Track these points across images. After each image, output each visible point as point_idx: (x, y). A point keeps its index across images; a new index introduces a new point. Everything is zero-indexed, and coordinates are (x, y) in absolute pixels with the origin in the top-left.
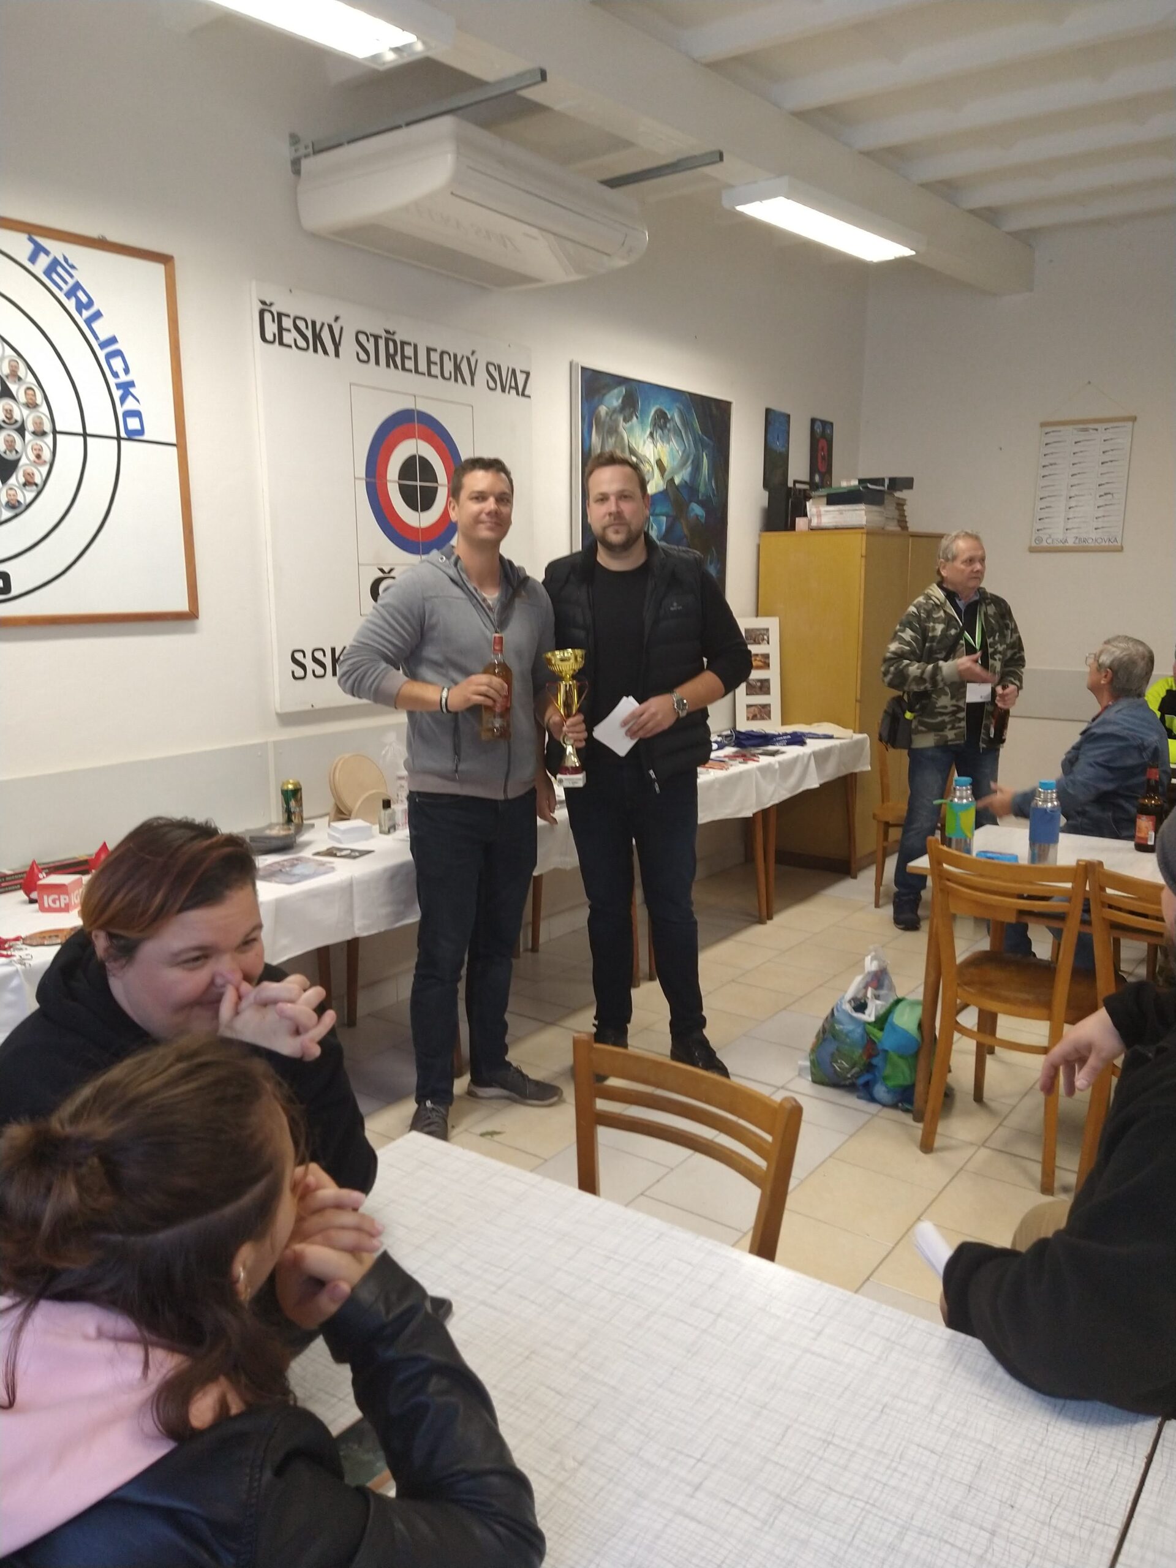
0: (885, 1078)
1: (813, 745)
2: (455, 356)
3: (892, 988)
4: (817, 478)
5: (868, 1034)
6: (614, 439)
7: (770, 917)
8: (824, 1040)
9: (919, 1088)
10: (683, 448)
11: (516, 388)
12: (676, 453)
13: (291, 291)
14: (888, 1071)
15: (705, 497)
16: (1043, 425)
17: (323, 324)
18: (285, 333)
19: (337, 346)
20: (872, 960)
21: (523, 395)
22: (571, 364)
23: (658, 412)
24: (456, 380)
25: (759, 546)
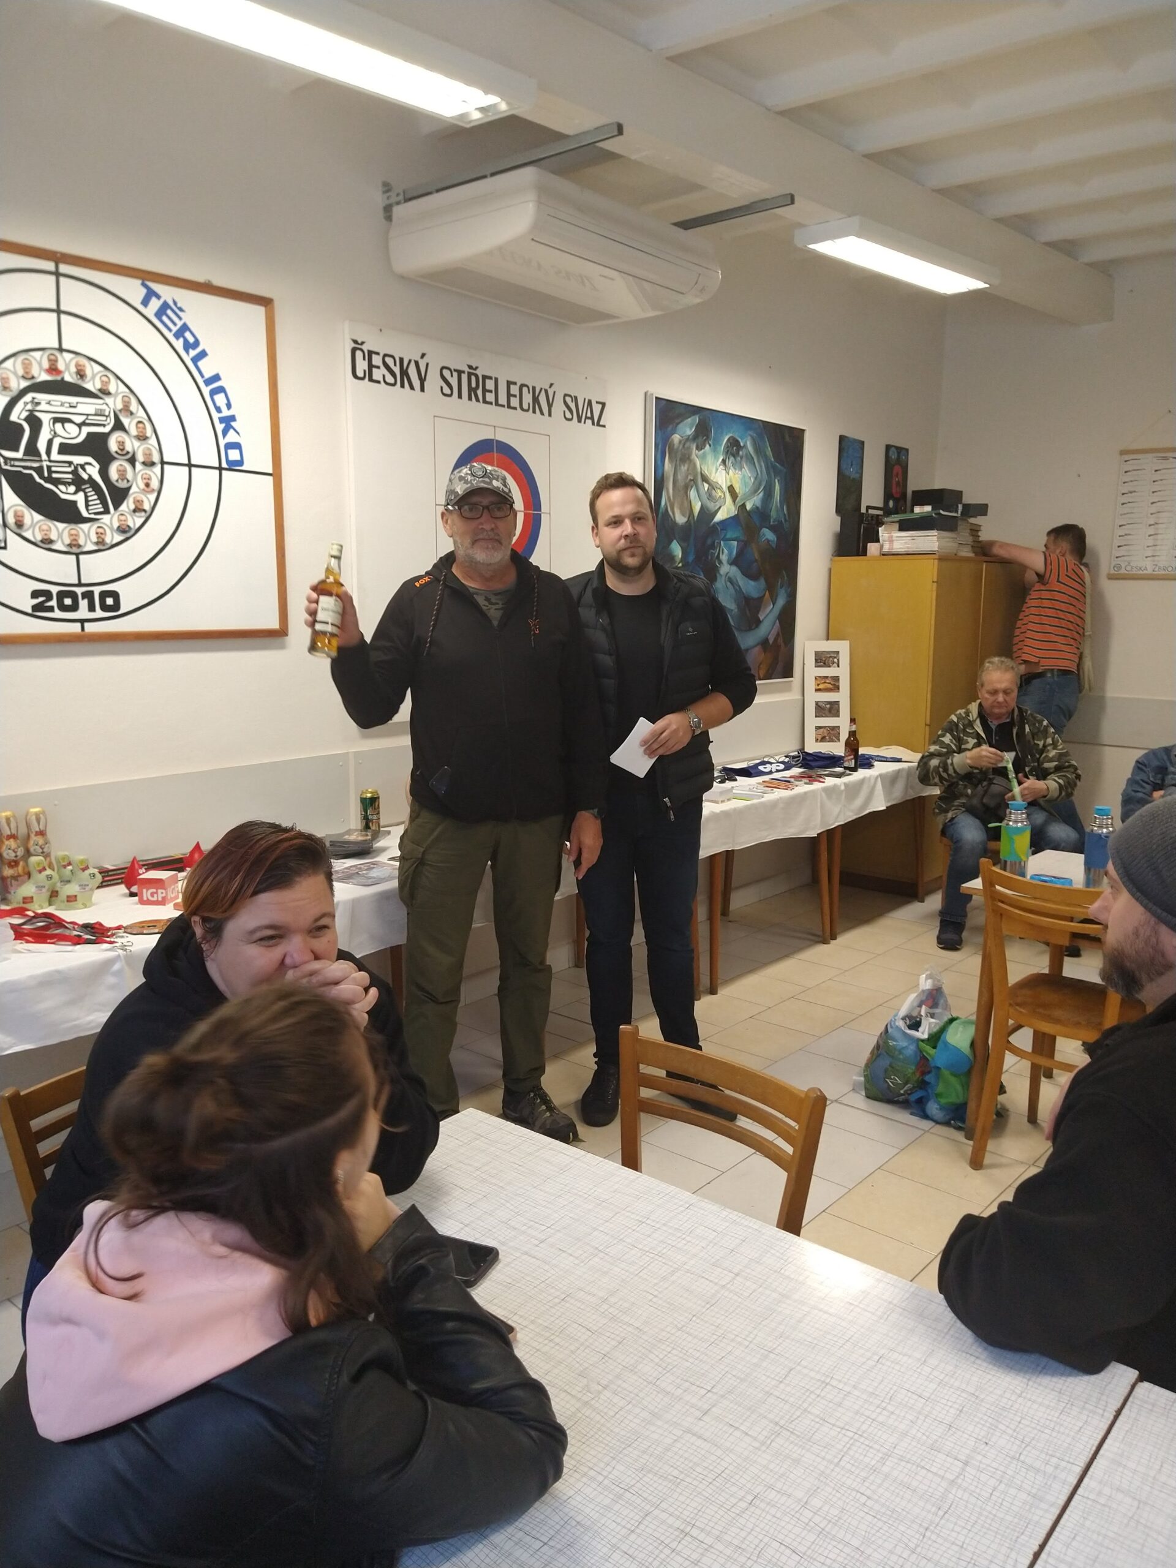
0: (938, 1095)
1: (880, 768)
2: (534, 388)
3: (947, 1007)
4: (891, 504)
5: (921, 1052)
6: (686, 468)
7: (834, 938)
8: (878, 1056)
9: (972, 1106)
10: (755, 476)
11: (592, 418)
12: (747, 480)
13: (381, 330)
14: (940, 1088)
15: (776, 523)
16: (1123, 453)
17: (410, 361)
18: (374, 370)
19: (422, 381)
20: (926, 979)
21: (598, 425)
22: (646, 394)
23: (731, 441)
24: (534, 412)
25: (830, 570)
